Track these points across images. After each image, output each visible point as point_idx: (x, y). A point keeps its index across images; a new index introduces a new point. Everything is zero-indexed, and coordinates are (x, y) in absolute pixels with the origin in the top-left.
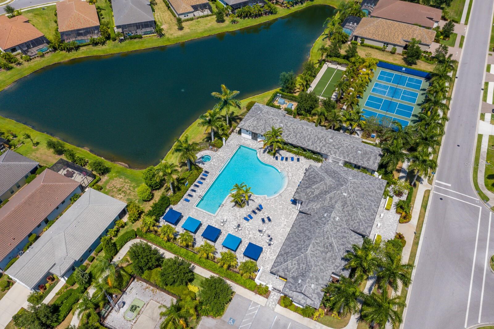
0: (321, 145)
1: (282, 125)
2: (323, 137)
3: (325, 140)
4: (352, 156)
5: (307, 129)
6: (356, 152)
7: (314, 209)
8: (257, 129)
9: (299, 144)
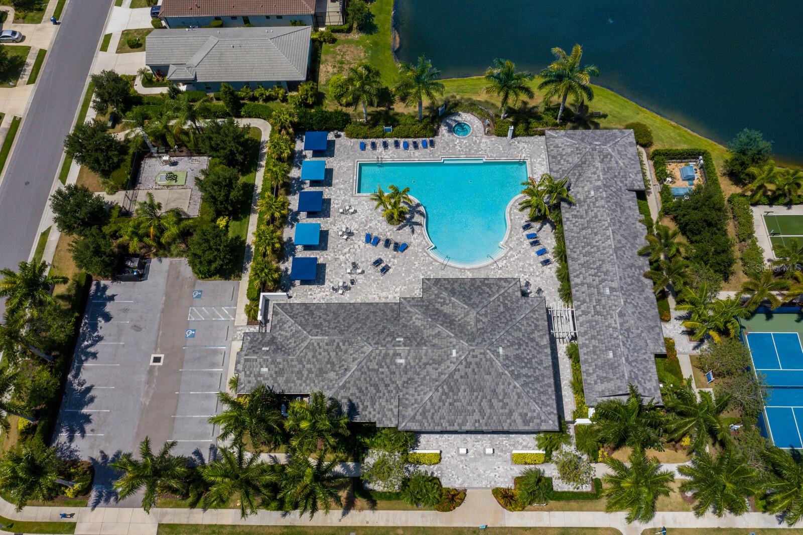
0: (589, 280)
1: (592, 193)
2: (606, 273)
3: (601, 282)
4: (594, 346)
5: (608, 238)
6: (608, 349)
7: (411, 319)
8: (559, 161)
9: (571, 242)
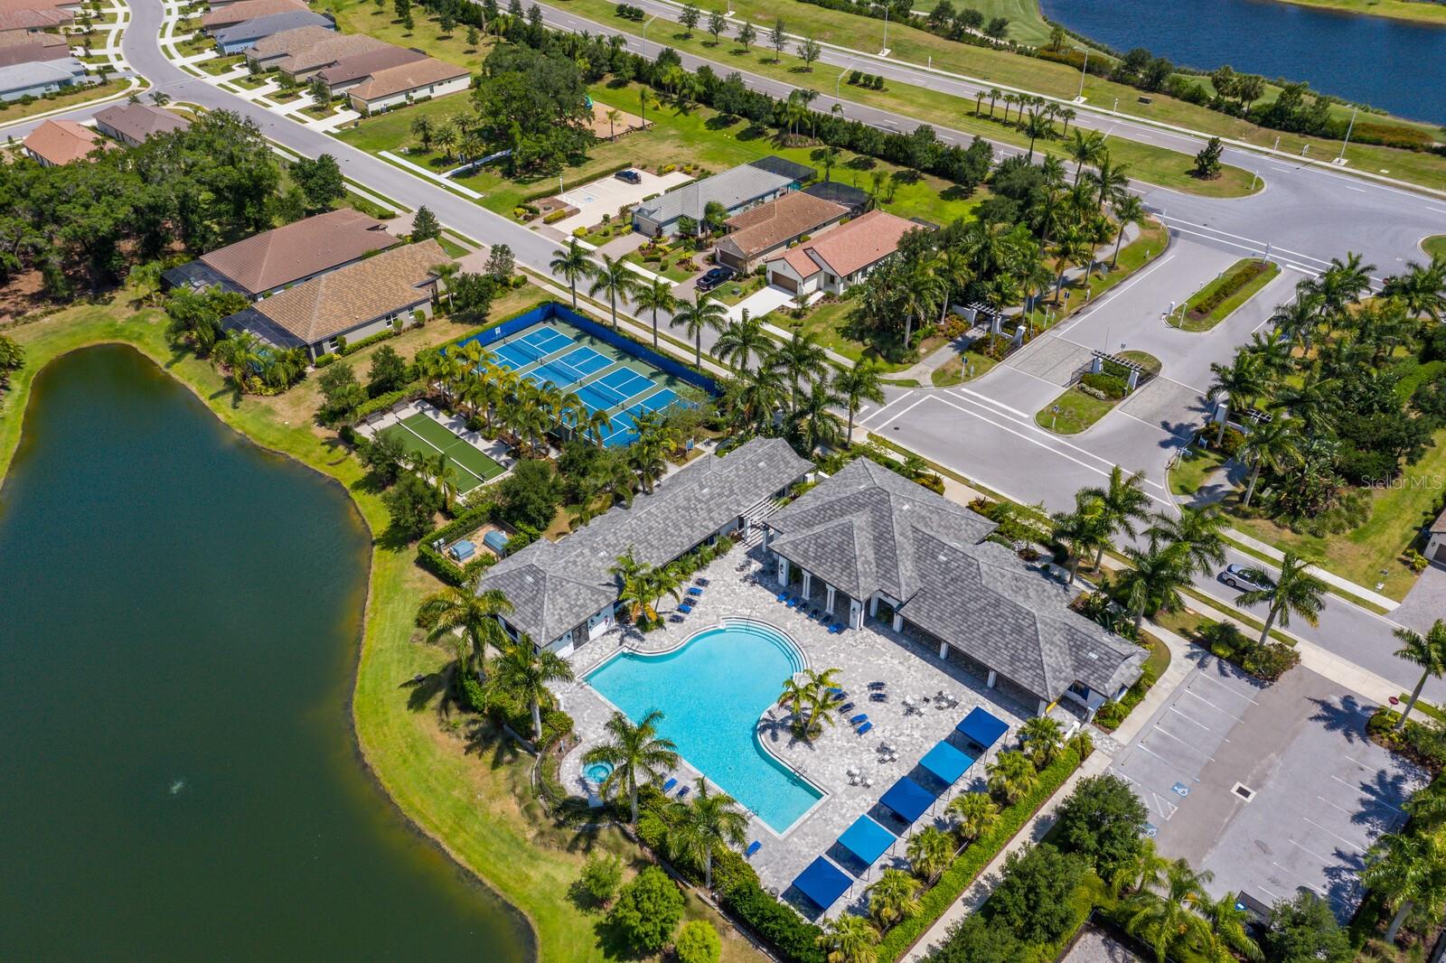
0: (703, 514)
1: (602, 554)
2: (689, 500)
3: (700, 501)
4: (764, 481)
5: (649, 513)
6: (759, 469)
8: (581, 607)
9: (673, 552)
